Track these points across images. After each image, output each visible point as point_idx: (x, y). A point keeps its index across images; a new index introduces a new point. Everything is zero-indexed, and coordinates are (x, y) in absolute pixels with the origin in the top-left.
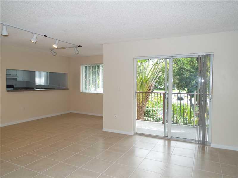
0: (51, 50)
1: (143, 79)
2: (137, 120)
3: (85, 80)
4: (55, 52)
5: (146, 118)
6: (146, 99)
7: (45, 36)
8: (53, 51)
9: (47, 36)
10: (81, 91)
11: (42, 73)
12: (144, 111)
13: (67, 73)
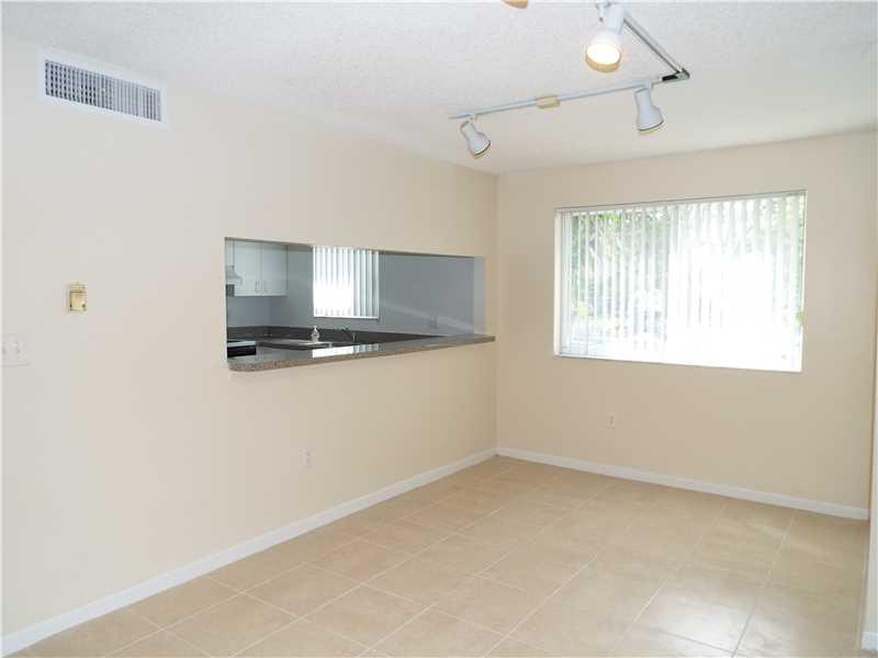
0: (465, 120)
4: (481, 135)
8: (473, 126)
13: (483, 259)
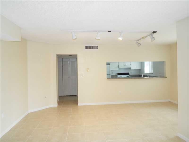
7: (109, 31)
8: (138, 43)
9: (111, 31)
11: (148, 63)
13: (165, 62)
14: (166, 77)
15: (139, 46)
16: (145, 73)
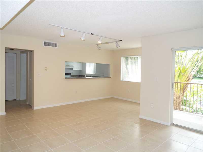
0: (97, 45)
1: (181, 69)
2: (174, 109)
3: (125, 69)
5: (184, 107)
6: (185, 89)
7: (92, 34)
8: (99, 46)
9: (93, 34)
10: (121, 80)
11: (91, 64)
12: (181, 101)
13: (110, 64)
14: (111, 77)
15: (100, 50)
16: (86, 73)
